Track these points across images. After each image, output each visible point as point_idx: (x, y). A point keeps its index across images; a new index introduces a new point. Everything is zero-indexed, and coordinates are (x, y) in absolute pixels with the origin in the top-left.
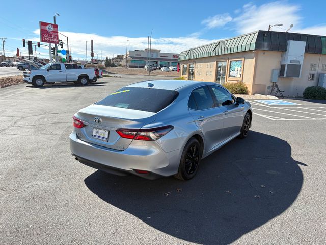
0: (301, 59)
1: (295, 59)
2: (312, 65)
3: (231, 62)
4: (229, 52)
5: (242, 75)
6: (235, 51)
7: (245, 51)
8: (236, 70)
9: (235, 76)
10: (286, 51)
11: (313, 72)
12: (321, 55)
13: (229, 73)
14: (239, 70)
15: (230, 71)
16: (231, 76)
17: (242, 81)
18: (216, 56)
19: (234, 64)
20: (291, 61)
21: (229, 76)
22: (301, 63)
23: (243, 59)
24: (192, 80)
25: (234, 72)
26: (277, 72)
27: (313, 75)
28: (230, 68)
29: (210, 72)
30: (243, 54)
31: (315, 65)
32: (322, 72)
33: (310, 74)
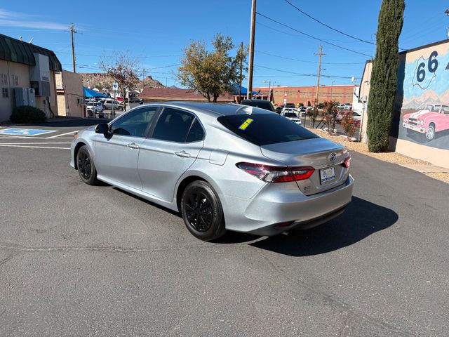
11: (5, 86)
12: (10, 63)
27: (6, 90)
31: (5, 76)
32: (15, 86)
33: (3, 89)
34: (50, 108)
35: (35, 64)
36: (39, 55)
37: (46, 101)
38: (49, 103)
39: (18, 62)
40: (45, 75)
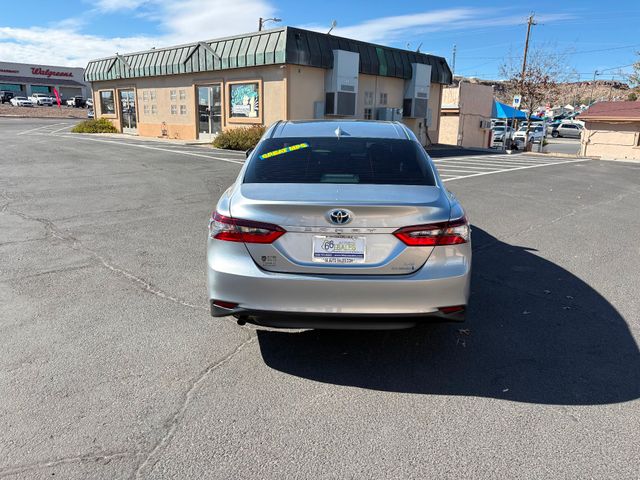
0: (355, 83)
1: (347, 83)
2: (366, 94)
3: (230, 86)
4: (225, 66)
5: (260, 111)
6: (241, 64)
7: (265, 66)
8: (245, 102)
9: (244, 115)
10: (332, 68)
11: (369, 107)
12: (379, 78)
13: (230, 109)
14: (252, 102)
15: (231, 106)
16: (235, 115)
17: (263, 123)
18: (192, 73)
19: (238, 91)
20: (343, 87)
21: (231, 116)
22: (356, 91)
23: (260, 81)
24: (134, 126)
25: (241, 107)
26: (321, 107)
27: (370, 111)
28: (231, 99)
29: (182, 107)
30: (259, 72)
31: (371, 94)
32: (382, 106)
33: (366, 110)
34: (427, 135)
35: (411, 77)
36: (418, 65)
37: (423, 125)
38: (427, 128)
39: (387, 76)
40: (422, 90)
